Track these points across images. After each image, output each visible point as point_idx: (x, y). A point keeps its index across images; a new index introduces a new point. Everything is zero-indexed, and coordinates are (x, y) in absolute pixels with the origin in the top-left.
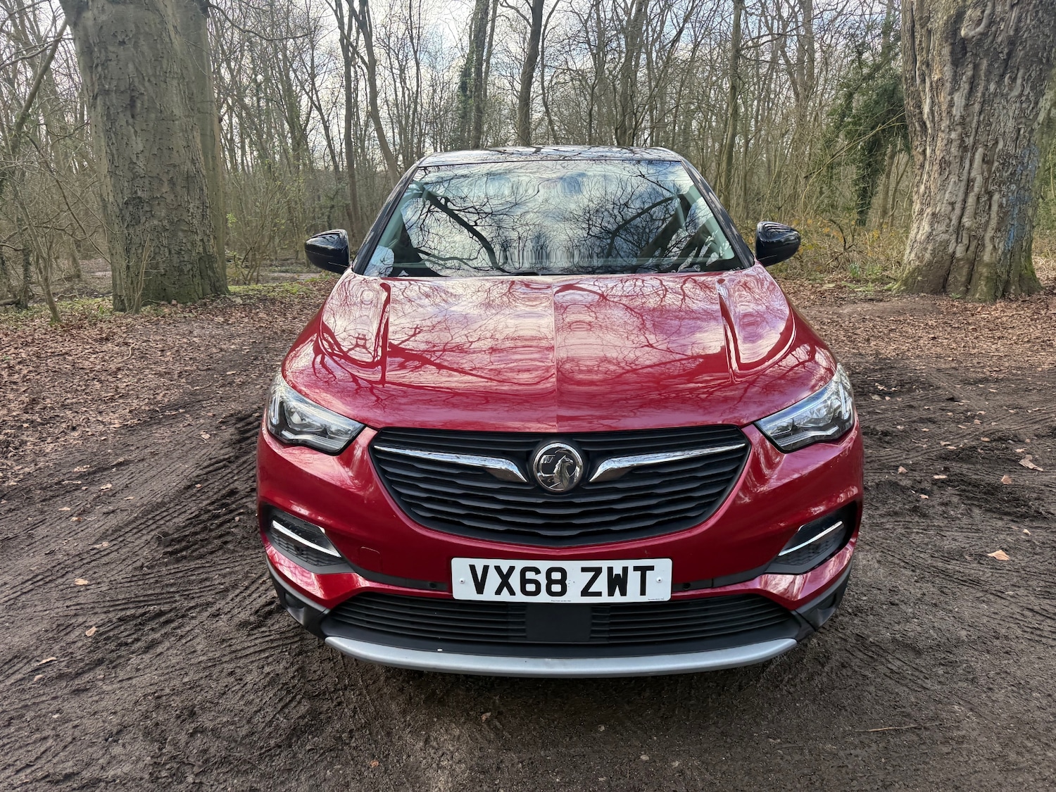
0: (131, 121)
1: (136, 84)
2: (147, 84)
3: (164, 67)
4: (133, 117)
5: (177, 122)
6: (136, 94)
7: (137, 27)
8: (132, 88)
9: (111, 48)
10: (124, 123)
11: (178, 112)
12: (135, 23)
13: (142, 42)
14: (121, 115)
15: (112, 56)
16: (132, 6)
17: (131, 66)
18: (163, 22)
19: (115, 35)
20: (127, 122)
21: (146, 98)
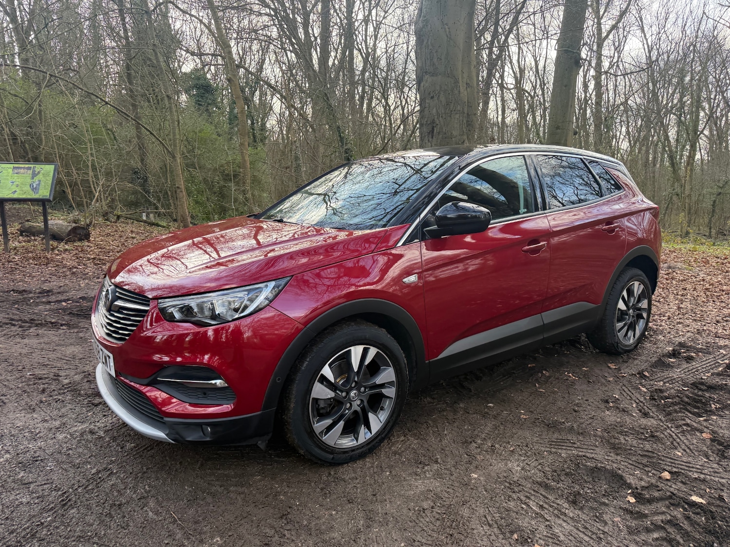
0: (431, 139)
1: (436, 119)
2: (441, 118)
3: (451, 108)
4: (432, 138)
5: (453, 139)
6: (434, 125)
7: (441, 87)
8: (433, 122)
9: (427, 101)
10: (427, 142)
11: (455, 133)
12: (440, 86)
13: (442, 95)
14: (427, 137)
15: (427, 105)
16: (440, 76)
17: (435, 109)
18: (456, 82)
19: (429, 94)
20: (429, 140)
21: (439, 126)
